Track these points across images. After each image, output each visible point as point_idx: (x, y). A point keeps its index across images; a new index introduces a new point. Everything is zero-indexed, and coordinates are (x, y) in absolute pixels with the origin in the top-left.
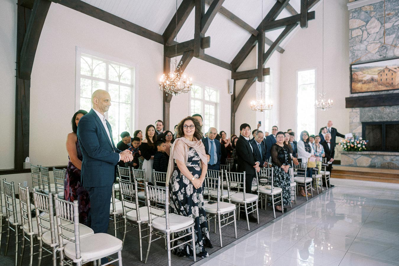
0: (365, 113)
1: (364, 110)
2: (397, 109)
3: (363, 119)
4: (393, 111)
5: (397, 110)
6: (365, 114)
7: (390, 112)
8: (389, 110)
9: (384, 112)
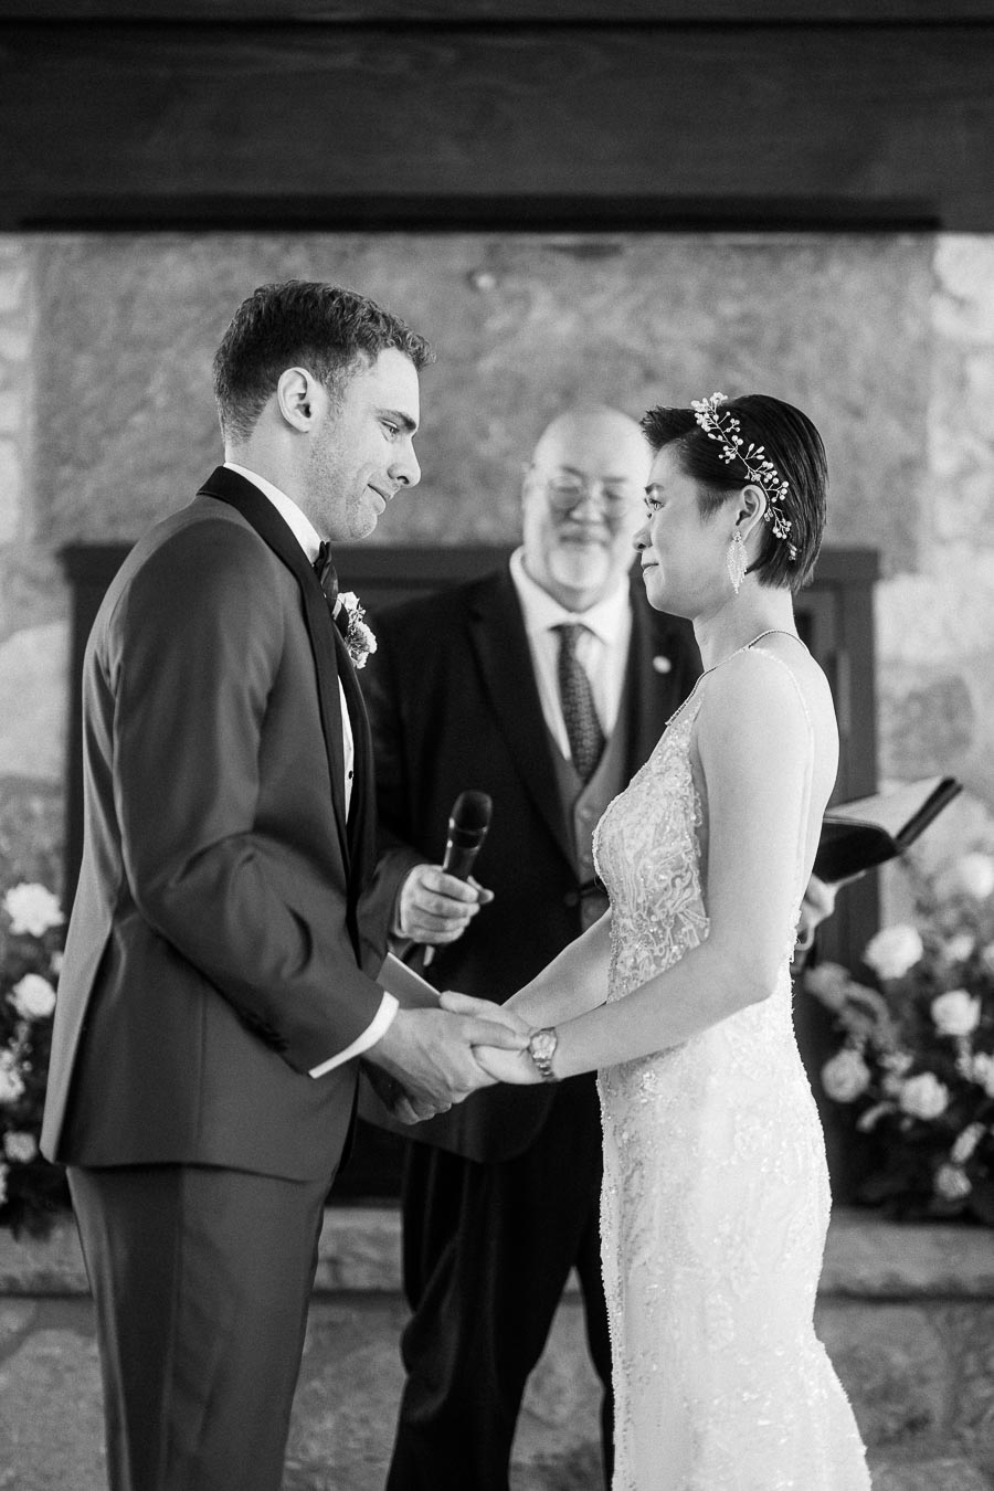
0: (135, 344)
1: (126, 301)
2: (708, 298)
3: (103, 474)
4: (636, 343)
5: (706, 328)
6: (142, 377)
7: (590, 354)
8: (565, 327)
9: (477, 355)
